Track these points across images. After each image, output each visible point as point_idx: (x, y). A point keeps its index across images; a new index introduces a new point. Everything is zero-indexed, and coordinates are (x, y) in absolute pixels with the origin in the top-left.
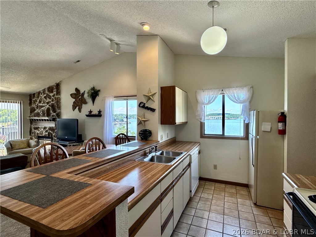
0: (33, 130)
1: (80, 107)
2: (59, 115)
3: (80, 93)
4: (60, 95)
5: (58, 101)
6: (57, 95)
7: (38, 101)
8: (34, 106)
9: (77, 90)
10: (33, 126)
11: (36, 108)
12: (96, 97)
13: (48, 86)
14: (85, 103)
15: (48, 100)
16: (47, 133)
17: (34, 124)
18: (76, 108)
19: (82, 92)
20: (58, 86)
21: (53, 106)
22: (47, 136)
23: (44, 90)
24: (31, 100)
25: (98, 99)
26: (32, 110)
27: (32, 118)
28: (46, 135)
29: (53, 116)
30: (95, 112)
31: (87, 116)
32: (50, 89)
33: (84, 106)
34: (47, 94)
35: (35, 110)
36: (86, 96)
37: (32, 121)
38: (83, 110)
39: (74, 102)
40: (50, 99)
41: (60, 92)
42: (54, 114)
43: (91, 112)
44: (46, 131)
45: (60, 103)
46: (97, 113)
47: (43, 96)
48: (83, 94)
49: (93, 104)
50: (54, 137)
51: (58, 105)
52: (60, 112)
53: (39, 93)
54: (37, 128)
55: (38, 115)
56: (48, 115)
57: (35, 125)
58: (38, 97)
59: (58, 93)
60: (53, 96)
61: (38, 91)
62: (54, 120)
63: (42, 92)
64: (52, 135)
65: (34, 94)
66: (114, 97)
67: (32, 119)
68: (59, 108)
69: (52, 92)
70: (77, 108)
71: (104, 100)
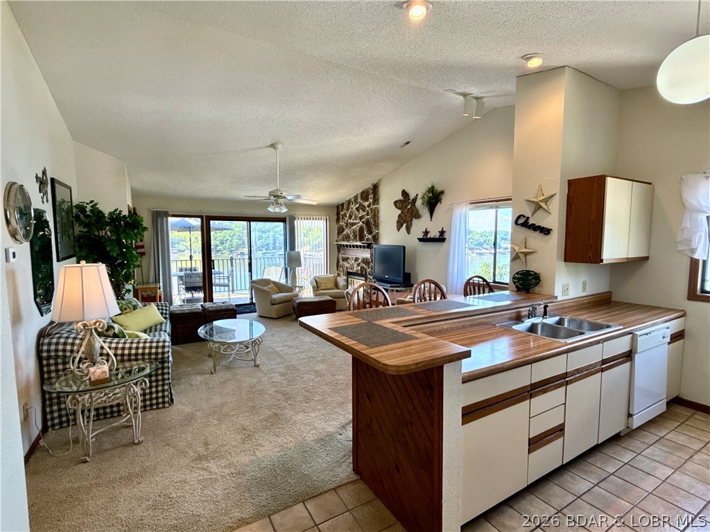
0: (341, 262)
1: (409, 223)
2: (376, 238)
3: (409, 199)
4: (378, 204)
5: (375, 215)
6: (373, 204)
7: (348, 215)
8: (342, 223)
9: (405, 194)
10: (341, 256)
11: (344, 227)
12: (436, 205)
13: (362, 190)
14: (418, 216)
15: (362, 213)
16: (359, 268)
17: (342, 252)
18: (402, 226)
19: (412, 196)
20: (375, 188)
21: (367, 223)
22: (360, 272)
23: (356, 197)
24: (338, 214)
25: (440, 209)
26: (341, 230)
27: (339, 243)
28: (358, 270)
29: (368, 239)
30: (434, 233)
31: (420, 240)
32: (365, 195)
33: (415, 221)
34: (360, 203)
35: (343, 231)
36: (419, 203)
37: (340, 247)
38: (413, 229)
39: (400, 216)
40: (364, 211)
41: (378, 199)
42: (370, 236)
43: (426, 233)
44: (358, 265)
45: (378, 217)
46: (437, 235)
47: (354, 207)
48: (415, 200)
49: (431, 218)
50: (369, 274)
51: (375, 222)
52: (378, 233)
53: (349, 202)
54: (345, 259)
55: (347, 238)
56: (361, 239)
57: (344, 254)
58: (348, 209)
59: (376, 201)
60: (369, 206)
61: (348, 199)
62: (369, 246)
63: (353, 200)
64: (366, 272)
65: (343, 205)
66: (470, 204)
67: (340, 245)
68: (377, 226)
69: (367, 200)
70: (405, 225)
71: (450, 211)
